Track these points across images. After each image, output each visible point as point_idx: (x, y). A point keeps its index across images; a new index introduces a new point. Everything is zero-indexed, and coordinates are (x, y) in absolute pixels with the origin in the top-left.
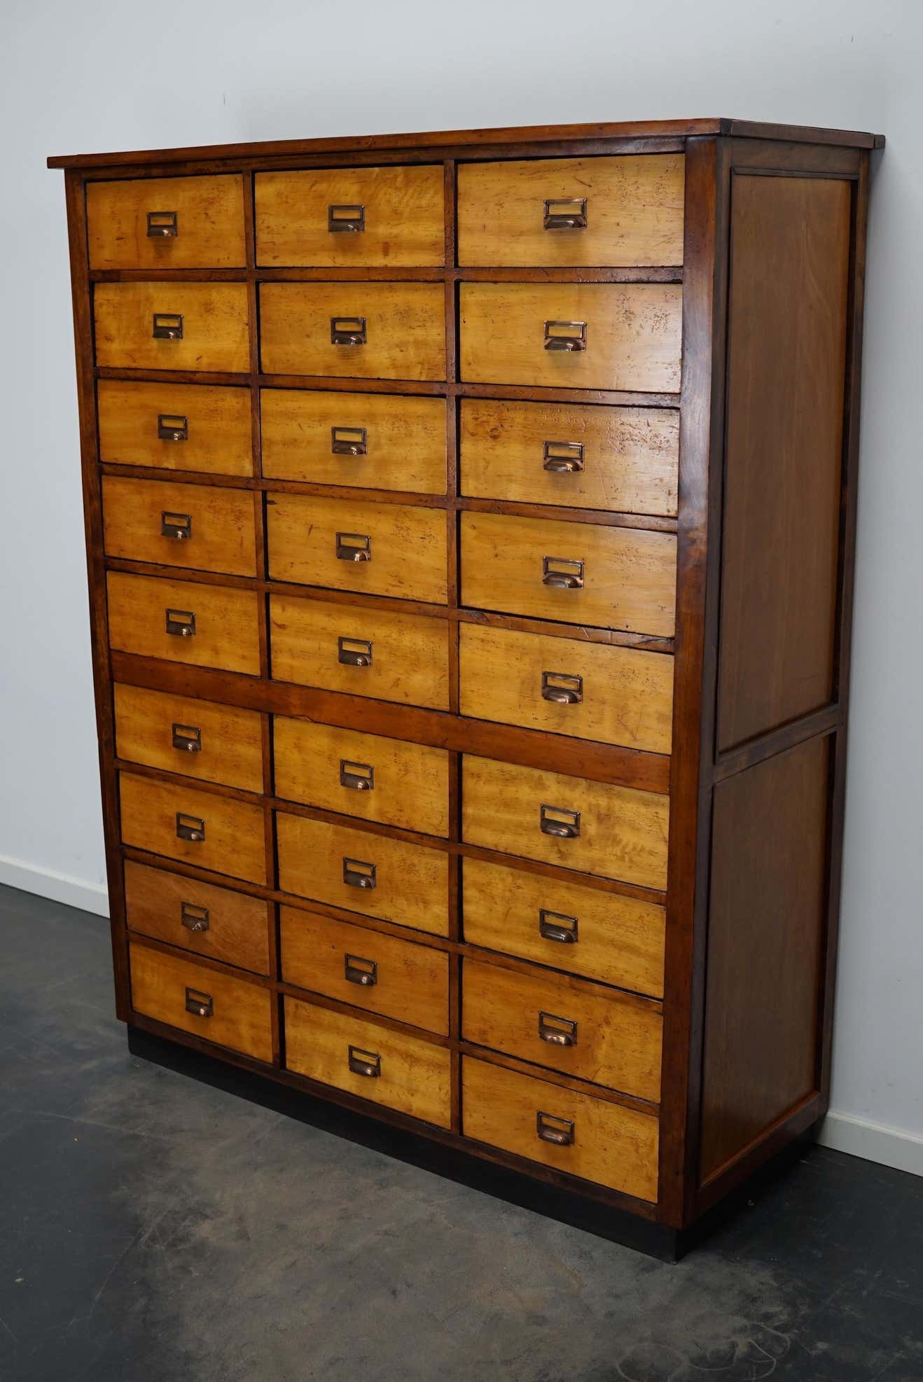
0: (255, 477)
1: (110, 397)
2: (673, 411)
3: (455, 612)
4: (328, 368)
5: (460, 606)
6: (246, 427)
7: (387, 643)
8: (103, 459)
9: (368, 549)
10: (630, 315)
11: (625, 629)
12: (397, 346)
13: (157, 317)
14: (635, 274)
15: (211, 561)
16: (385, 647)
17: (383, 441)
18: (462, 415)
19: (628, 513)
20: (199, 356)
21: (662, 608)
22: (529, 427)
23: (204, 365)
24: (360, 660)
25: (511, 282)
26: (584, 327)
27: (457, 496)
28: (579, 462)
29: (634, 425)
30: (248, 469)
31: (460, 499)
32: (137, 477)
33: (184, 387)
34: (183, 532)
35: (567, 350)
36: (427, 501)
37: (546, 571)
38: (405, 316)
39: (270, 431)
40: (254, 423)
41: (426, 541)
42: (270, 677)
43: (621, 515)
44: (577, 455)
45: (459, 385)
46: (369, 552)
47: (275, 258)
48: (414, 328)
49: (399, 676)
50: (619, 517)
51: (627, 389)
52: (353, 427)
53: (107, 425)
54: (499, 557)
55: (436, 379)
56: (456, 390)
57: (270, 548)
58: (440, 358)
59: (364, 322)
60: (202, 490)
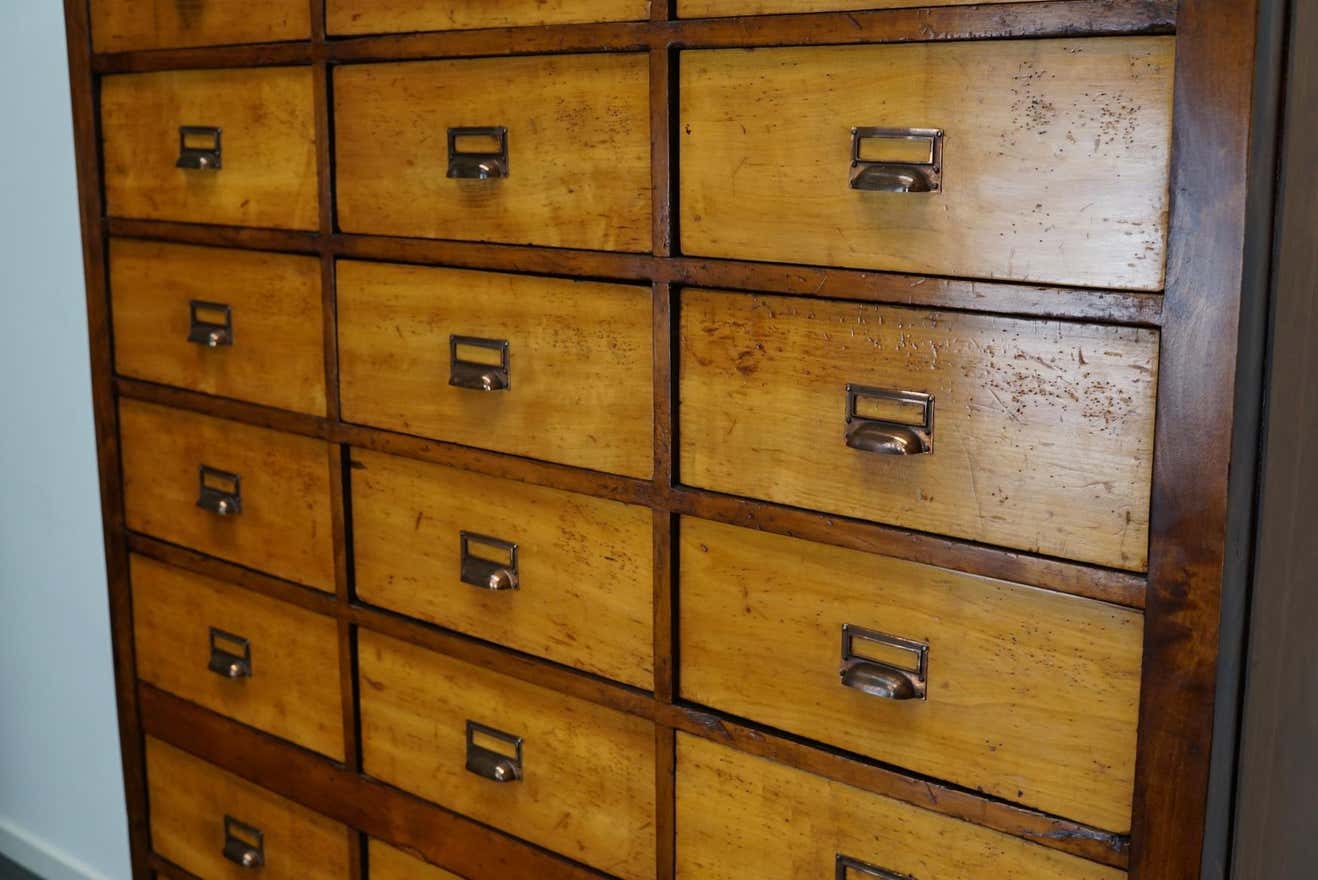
0: (329, 418)
1: (126, 268)
2: (1143, 332)
3: (669, 711)
4: (444, 222)
5: (678, 700)
6: (314, 328)
7: (548, 745)
8: (119, 370)
9: (513, 567)
10: (1044, 111)
11: (1015, 798)
12: (563, 181)
13: (185, 131)
14: (1060, 17)
15: (270, 556)
16: (544, 752)
17: (538, 366)
18: (683, 322)
19: (1029, 553)
20: (243, 200)
21: (1103, 766)
22: (818, 352)
23: (254, 216)
24: (501, 771)
25: (781, 45)
26: (937, 140)
27: (673, 486)
28: (921, 435)
29: (1047, 358)
30: (319, 404)
31: (678, 492)
32: (164, 404)
33: (227, 253)
34: (228, 504)
35: (900, 190)
36: (615, 489)
37: (848, 653)
38: (576, 118)
39: (354, 337)
40: (326, 320)
41: (616, 565)
42: (360, 769)
43: (1013, 555)
44: (920, 419)
45: (677, 262)
46: (516, 574)
47: (355, 18)
48: (592, 146)
49: (566, 809)
50: (1012, 562)
51: (1032, 279)
52: (486, 336)
53: (126, 313)
54: (753, 614)
55: (633, 248)
56: (668, 271)
57: (358, 547)
58: (641, 206)
59: (504, 135)
60: (256, 434)
